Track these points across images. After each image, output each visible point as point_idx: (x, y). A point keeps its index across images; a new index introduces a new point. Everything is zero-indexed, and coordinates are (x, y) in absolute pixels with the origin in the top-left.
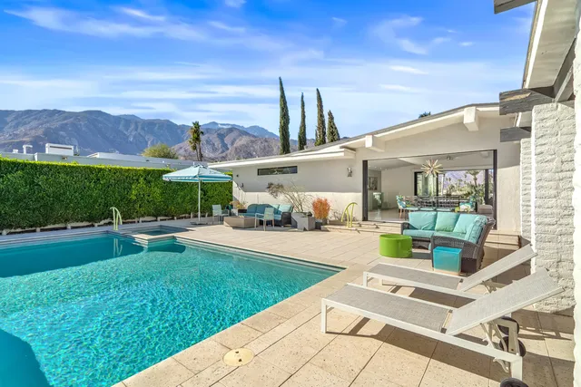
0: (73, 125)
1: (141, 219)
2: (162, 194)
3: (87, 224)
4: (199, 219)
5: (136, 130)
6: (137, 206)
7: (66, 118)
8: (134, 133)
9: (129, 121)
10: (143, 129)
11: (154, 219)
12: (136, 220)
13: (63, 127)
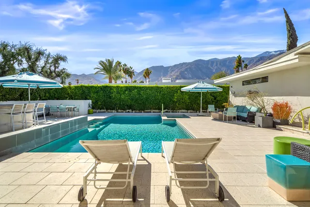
0: (190, 68)
1: (180, 111)
2: (189, 98)
3: (158, 111)
4: (201, 113)
5: (217, 66)
6: (177, 104)
7: (187, 66)
8: (215, 67)
9: (213, 62)
10: (220, 64)
11: (187, 111)
12: (178, 111)
13: (186, 70)
